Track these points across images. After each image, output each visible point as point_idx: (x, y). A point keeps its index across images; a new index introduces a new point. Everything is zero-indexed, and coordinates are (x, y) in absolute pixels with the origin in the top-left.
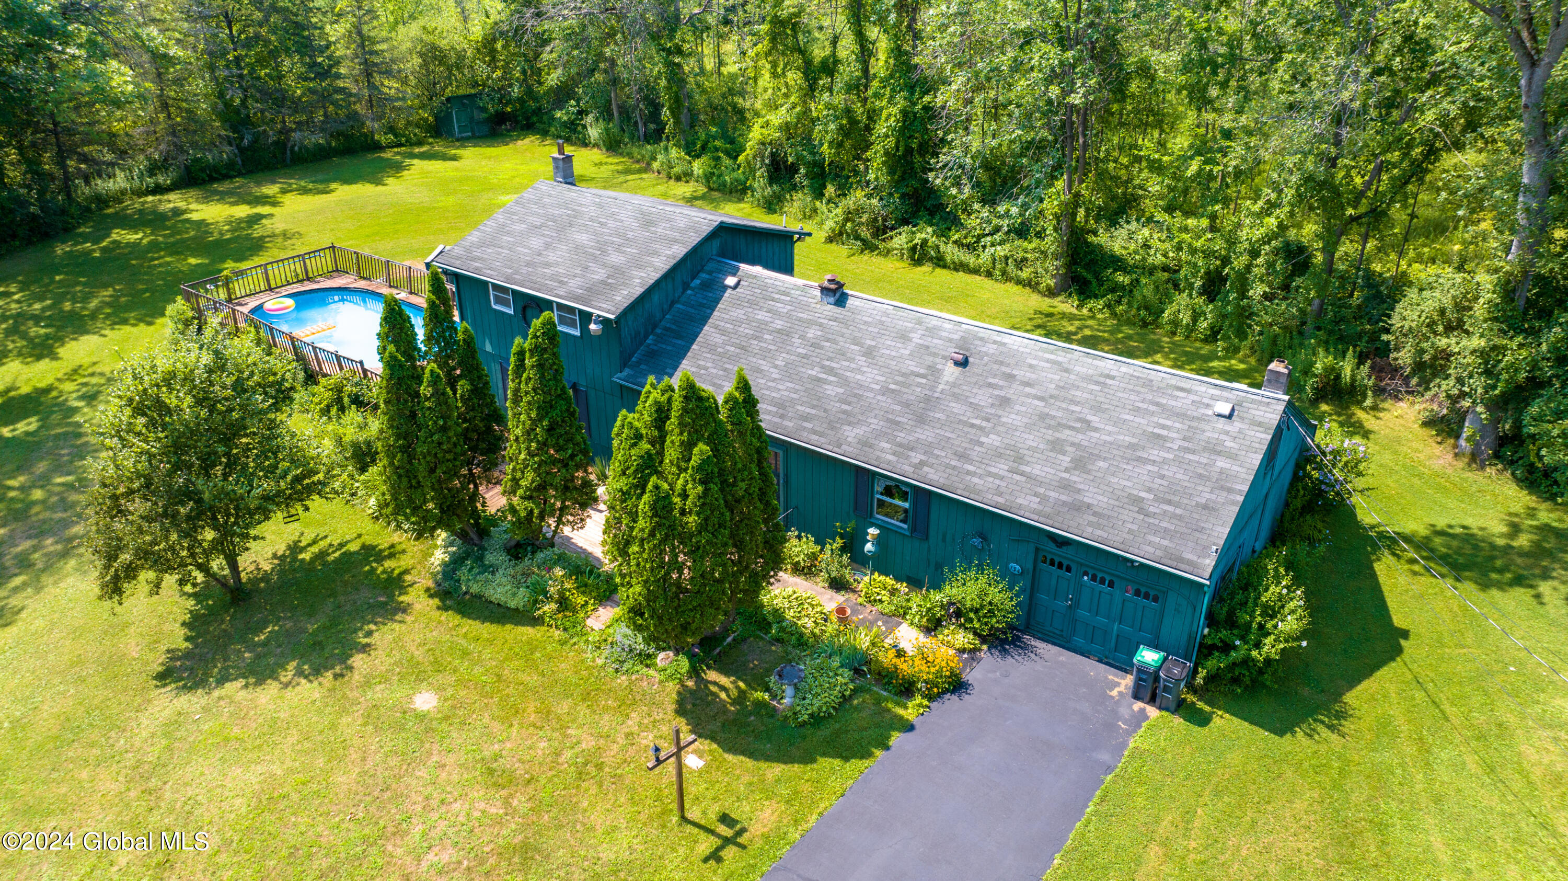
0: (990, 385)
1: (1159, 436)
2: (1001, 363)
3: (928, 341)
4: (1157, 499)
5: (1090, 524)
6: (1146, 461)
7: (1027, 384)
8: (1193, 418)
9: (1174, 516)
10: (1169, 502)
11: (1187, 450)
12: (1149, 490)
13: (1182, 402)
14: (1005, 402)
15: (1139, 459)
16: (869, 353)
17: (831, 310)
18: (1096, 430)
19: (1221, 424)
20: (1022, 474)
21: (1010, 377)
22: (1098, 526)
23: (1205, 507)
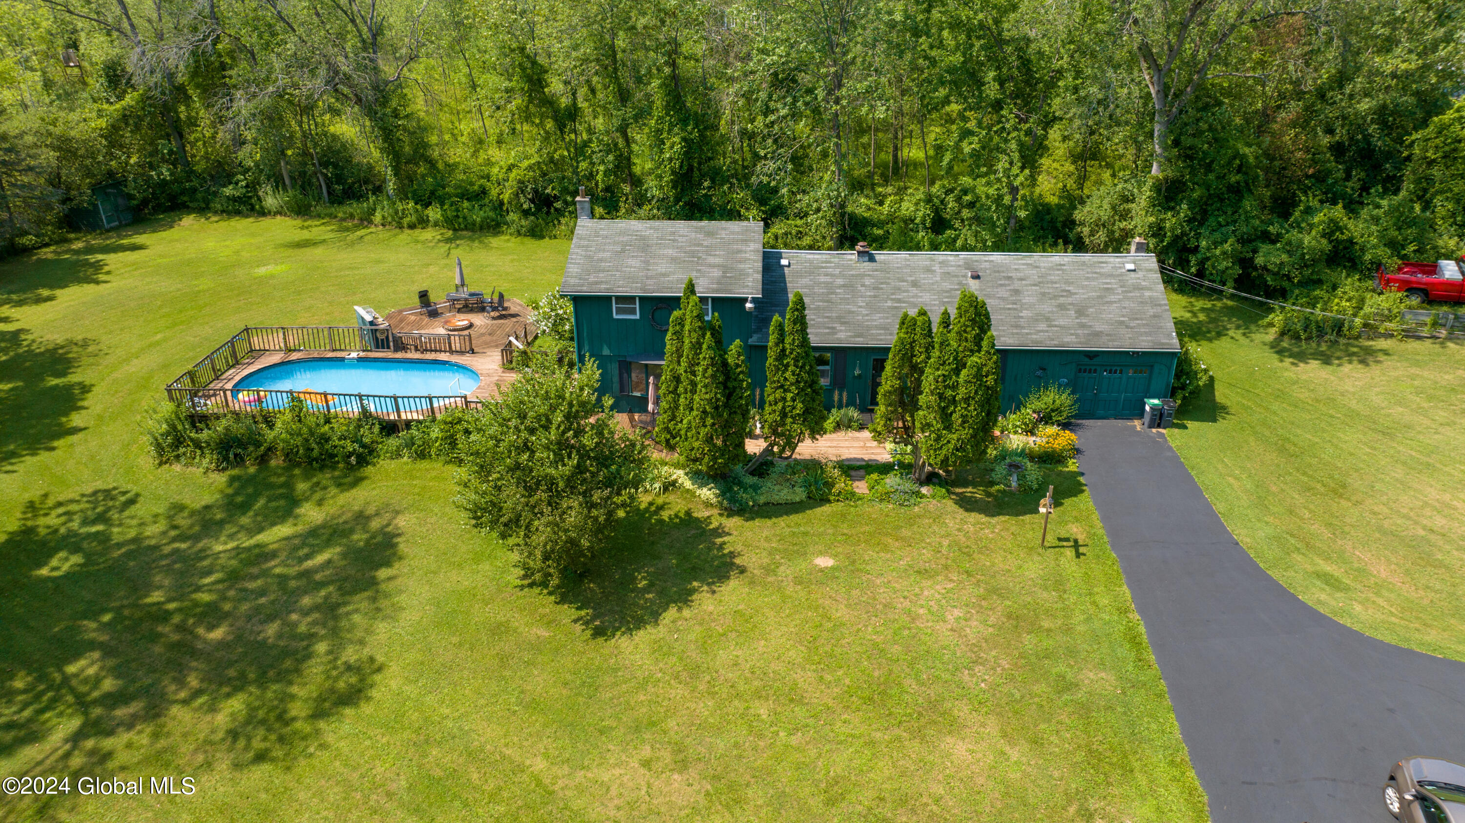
0: (1001, 285)
1: (1108, 289)
2: (998, 272)
3: (946, 270)
4: (1130, 319)
5: (1109, 341)
6: (1111, 303)
7: (1022, 279)
8: (1118, 276)
9: (1144, 325)
10: (1137, 319)
11: (1126, 292)
12: (1123, 316)
13: (1107, 269)
14: (1017, 292)
15: (1107, 302)
16: (915, 284)
17: (868, 265)
18: (1075, 294)
19: (1132, 275)
20: (1056, 326)
21: (1009, 278)
22: (1113, 341)
23: (1155, 316)
